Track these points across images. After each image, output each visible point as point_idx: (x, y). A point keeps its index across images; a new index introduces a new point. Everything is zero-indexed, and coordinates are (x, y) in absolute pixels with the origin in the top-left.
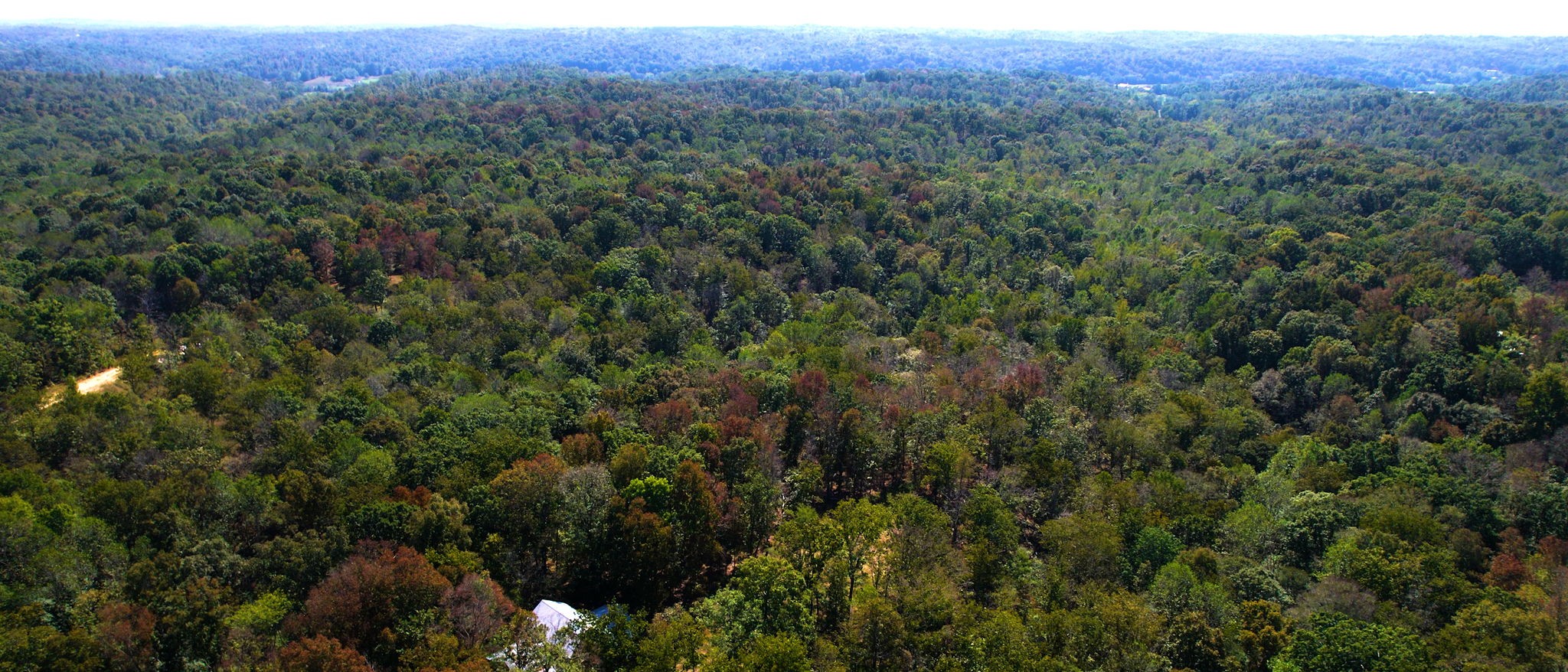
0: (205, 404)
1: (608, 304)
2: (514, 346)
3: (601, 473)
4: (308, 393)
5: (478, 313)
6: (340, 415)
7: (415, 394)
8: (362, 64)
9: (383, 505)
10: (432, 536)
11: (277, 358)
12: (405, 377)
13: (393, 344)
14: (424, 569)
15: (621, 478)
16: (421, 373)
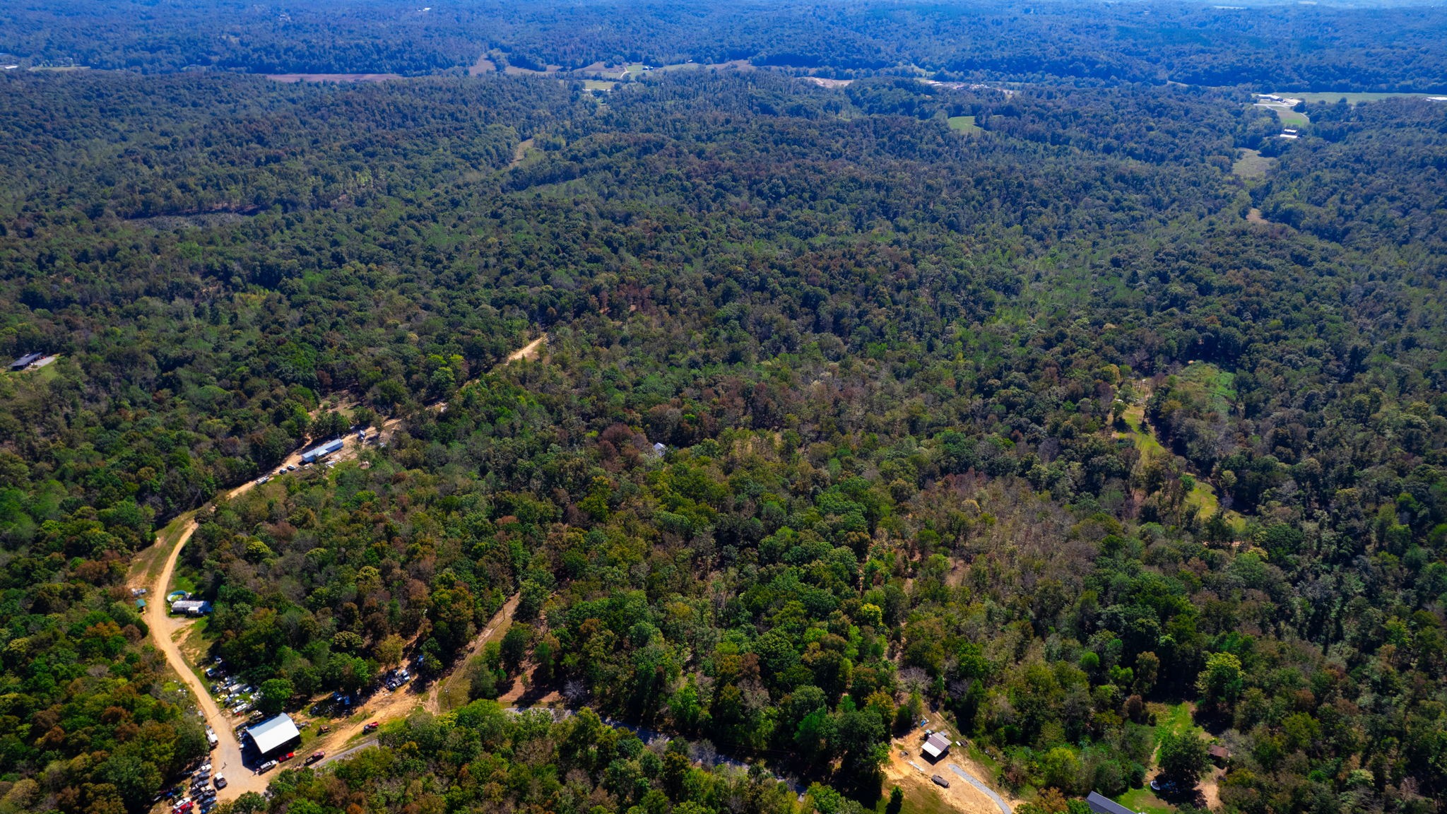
0: (564, 367)
1: (717, 334)
2: (673, 352)
3: (679, 411)
4: (598, 366)
5: (662, 335)
6: (609, 378)
7: (634, 370)
8: (627, 52)
9: (621, 413)
10: (632, 423)
11: (588, 351)
12: (631, 363)
13: (629, 346)
14: (629, 430)
15: (683, 413)
16: (637, 362)
